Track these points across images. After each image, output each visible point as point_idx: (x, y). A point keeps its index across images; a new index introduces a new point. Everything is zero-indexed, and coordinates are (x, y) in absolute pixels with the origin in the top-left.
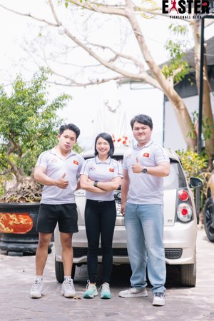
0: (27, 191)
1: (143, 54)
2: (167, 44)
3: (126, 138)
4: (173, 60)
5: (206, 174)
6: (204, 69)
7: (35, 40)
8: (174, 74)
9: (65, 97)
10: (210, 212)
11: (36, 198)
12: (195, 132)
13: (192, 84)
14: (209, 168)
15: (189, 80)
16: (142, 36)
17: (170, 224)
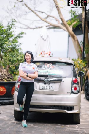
0: (4, 76)
1: (59, 15)
2: (70, 11)
3: (50, 53)
4: (73, 18)
5: (86, 69)
6: (86, 22)
7: (12, 8)
8: (73, 24)
9: (22, 33)
10: (87, 87)
11: (8, 79)
12: (81, 51)
13: (80, 29)
14: (87, 66)
15: (79, 27)
16: (59, 7)
17: (68, 94)
